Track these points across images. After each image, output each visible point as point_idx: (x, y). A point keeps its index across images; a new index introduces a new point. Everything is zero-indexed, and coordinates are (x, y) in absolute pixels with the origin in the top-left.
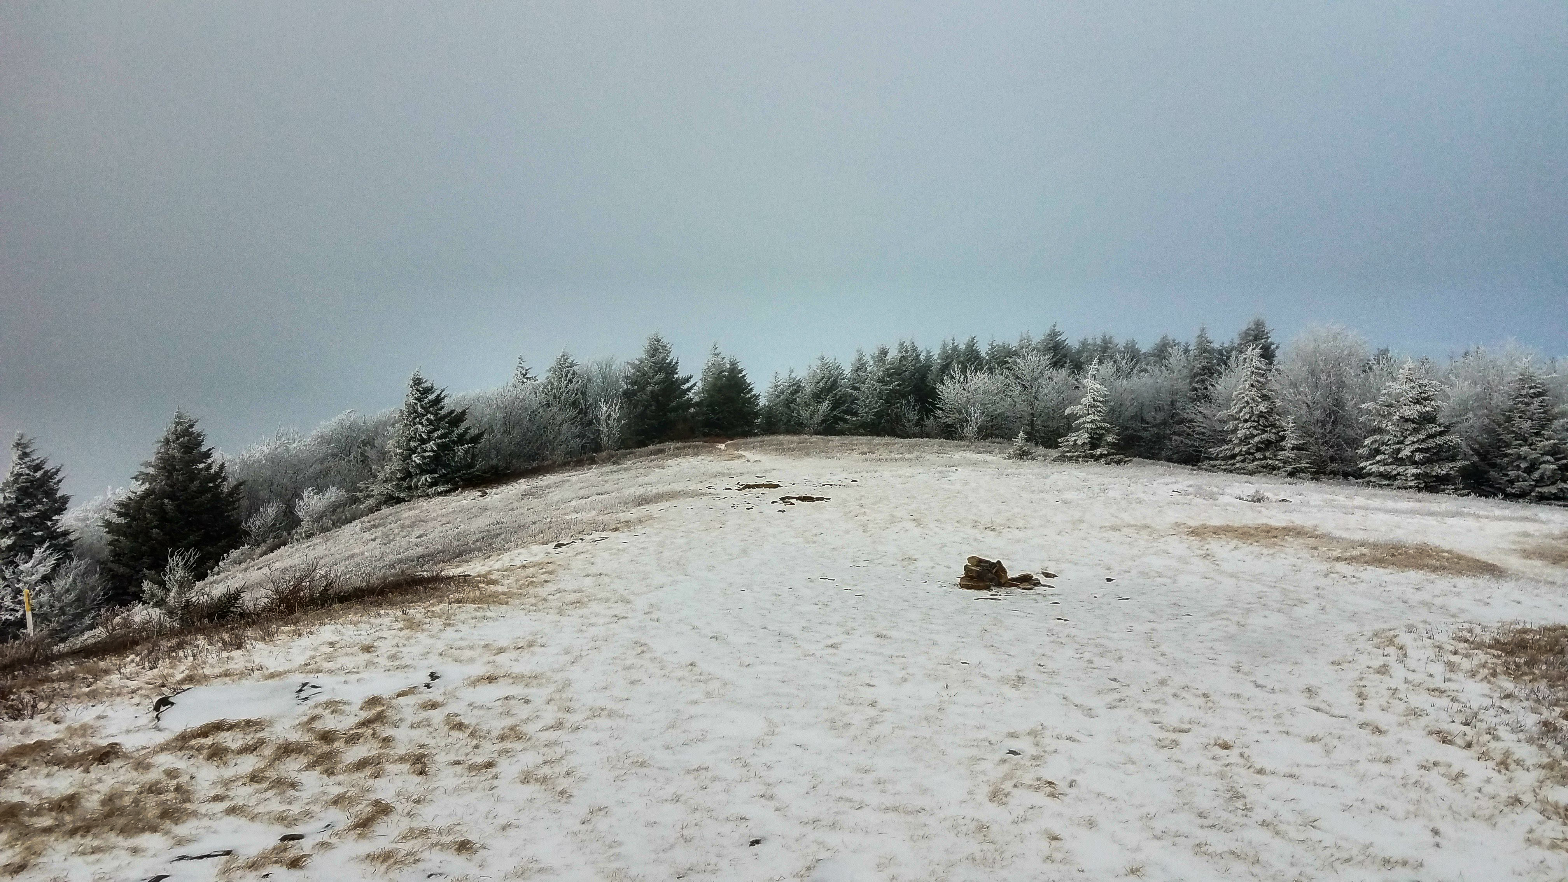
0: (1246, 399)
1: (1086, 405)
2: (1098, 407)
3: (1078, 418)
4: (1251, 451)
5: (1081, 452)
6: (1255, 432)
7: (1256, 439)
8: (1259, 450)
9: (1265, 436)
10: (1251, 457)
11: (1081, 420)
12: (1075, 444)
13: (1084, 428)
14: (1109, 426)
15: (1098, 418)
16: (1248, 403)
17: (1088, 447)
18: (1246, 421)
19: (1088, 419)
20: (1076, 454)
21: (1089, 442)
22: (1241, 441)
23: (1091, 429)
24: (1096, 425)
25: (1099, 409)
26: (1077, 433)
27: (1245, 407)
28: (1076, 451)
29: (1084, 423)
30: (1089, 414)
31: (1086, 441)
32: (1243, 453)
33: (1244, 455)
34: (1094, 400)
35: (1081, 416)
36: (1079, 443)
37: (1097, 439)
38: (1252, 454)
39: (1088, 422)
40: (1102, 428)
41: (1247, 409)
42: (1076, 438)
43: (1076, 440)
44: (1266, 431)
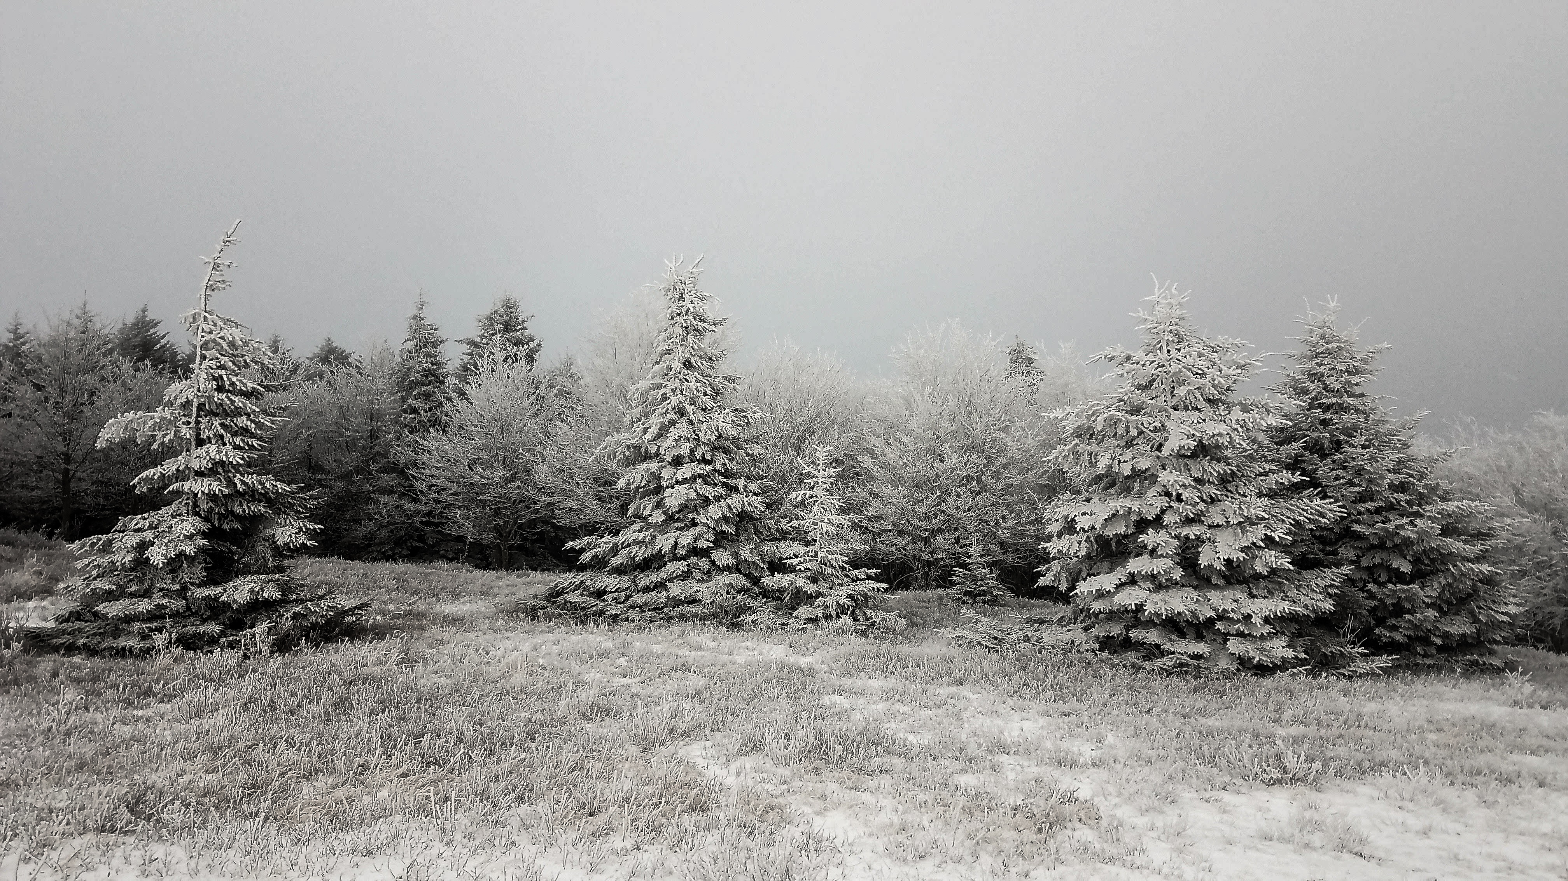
0: (674, 401)
1: (187, 405)
2: (238, 412)
3: (157, 459)
4: (702, 544)
5: (166, 593)
6: (709, 492)
7: (715, 511)
8: (721, 540)
9: (736, 501)
10: (704, 563)
11: (170, 467)
12: (141, 563)
13: (178, 494)
14: (281, 487)
15: (235, 457)
16: (681, 412)
17: (199, 571)
18: (677, 462)
19: (199, 458)
20: (144, 606)
21: (201, 550)
22: (670, 518)
23: (212, 497)
24: (231, 483)
25: (242, 421)
26: (151, 517)
27: (672, 423)
28: (146, 594)
29: (180, 476)
30: (200, 443)
31: (189, 549)
32: (682, 552)
33: (684, 558)
34: (220, 389)
35: (170, 451)
36: (157, 555)
37: (234, 537)
38: (704, 553)
39: (200, 474)
40: (251, 495)
41: (682, 428)
42: (149, 535)
43: (143, 546)
44: (736, 489)
